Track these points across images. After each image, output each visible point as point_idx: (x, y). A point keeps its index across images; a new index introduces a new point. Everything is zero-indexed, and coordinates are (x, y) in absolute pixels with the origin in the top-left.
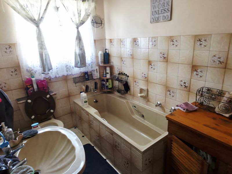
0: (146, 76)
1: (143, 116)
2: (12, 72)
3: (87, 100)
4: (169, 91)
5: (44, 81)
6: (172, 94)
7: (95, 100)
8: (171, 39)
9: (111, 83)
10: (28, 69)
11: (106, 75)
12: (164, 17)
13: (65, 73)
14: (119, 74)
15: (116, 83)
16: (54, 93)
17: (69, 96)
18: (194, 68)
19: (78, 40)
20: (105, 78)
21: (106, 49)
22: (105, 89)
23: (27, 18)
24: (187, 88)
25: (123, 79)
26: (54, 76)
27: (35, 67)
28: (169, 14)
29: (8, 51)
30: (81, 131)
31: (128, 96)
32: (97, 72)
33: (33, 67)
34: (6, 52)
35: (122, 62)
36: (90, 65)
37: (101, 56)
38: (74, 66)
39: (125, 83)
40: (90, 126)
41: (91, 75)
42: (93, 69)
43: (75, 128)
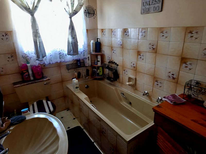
0: (135, 66)
1: (130, 103)
2: (9, 58)
3: (78, 86)
4: (157, 81)
5: (38, 66)
6: (160, 85)
7: (86, 86)
8: (161, 31)
9: (101, 70)
10: (24, 55)
11: (97, 63)
12: (155, 8)
13: (59, 60)
14: (109, 62)
15: (107, 71)
16: (48, 79)
17: (62, 81)
18: (184, 60)
19: (71, 29)
20: (96, 66)
21: (98, 39)
22: (96, 75)
23: (22, 7)
24: (175, 79)
25: (113, 68)
26: (48, 63)
27: (30, 54)
28: (160, 5)
29: (5, 38)
30: (73, 114)
31: (117, 83)
32: (89, 60)
33: (28, 53)
34: (2, 39)
35: (113, 51)
36: (83, 53)
37: (93, 45)
38: (67, 54)
39: (114, 71)
40: (81, 110)
41: (83, 62)
42: (85, 57)
43: (67, 110)
